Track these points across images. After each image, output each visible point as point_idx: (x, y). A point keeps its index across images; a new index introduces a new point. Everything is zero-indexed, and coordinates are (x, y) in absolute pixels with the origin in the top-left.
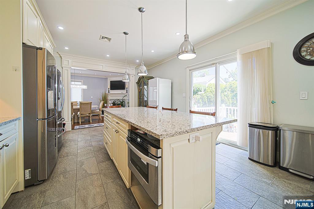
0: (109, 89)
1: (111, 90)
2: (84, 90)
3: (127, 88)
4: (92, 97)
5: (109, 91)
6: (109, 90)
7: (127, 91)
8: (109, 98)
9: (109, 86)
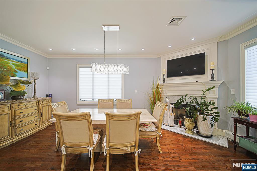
0: (164, 75)
1: (167, 77)
2: (125, 77)
3: (212, 70)
4: (136, 91)
5: (164, 80)
6: (164, 78)
7: (213, 76)
8: (165, 92)
9: (164, 71)
